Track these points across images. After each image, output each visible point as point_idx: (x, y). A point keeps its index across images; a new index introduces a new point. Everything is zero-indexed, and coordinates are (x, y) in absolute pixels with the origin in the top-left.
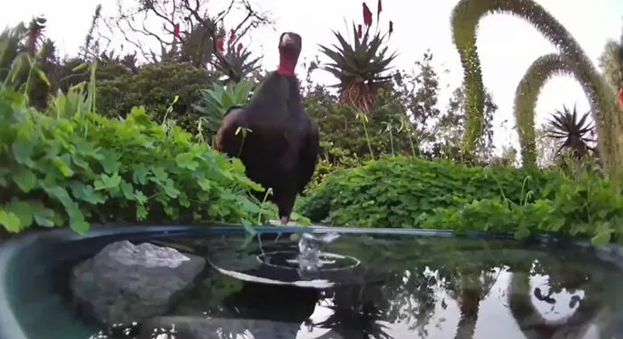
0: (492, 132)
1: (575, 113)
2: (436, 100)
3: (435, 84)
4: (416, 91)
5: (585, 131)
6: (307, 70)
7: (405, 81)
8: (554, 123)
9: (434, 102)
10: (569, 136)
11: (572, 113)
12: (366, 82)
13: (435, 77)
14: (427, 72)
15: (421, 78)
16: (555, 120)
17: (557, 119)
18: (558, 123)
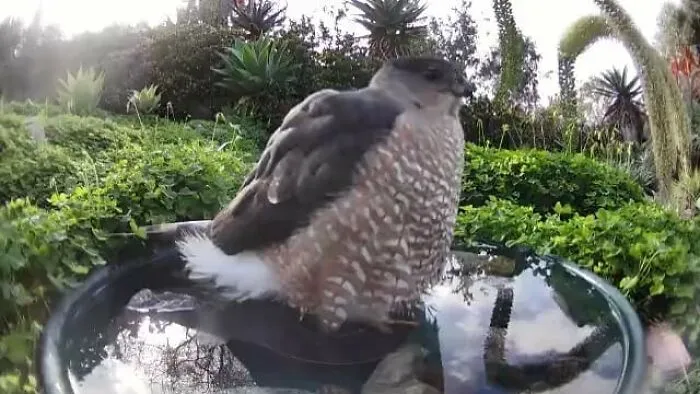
0: (537, 82)
1: (624, 74)
2: (475, 48)
3: (473, 31)
4: (454, 39)
5: (635, 93)
6: (334, 19)
7: (442, 28)
8: (602, 82)
9: (472, 51)
10: (618, 96)
11: (621, 75)
12: (398, 32)
13: (474, 25)
14: (465, 20)
15: (459, 25)
16: (603, 79)
17: (606, 77)
18: (608, 82)
